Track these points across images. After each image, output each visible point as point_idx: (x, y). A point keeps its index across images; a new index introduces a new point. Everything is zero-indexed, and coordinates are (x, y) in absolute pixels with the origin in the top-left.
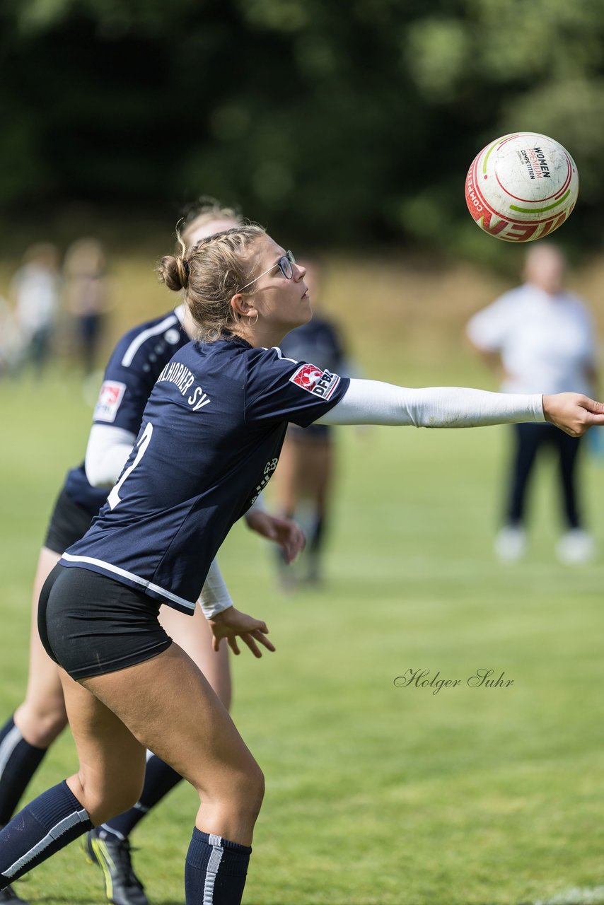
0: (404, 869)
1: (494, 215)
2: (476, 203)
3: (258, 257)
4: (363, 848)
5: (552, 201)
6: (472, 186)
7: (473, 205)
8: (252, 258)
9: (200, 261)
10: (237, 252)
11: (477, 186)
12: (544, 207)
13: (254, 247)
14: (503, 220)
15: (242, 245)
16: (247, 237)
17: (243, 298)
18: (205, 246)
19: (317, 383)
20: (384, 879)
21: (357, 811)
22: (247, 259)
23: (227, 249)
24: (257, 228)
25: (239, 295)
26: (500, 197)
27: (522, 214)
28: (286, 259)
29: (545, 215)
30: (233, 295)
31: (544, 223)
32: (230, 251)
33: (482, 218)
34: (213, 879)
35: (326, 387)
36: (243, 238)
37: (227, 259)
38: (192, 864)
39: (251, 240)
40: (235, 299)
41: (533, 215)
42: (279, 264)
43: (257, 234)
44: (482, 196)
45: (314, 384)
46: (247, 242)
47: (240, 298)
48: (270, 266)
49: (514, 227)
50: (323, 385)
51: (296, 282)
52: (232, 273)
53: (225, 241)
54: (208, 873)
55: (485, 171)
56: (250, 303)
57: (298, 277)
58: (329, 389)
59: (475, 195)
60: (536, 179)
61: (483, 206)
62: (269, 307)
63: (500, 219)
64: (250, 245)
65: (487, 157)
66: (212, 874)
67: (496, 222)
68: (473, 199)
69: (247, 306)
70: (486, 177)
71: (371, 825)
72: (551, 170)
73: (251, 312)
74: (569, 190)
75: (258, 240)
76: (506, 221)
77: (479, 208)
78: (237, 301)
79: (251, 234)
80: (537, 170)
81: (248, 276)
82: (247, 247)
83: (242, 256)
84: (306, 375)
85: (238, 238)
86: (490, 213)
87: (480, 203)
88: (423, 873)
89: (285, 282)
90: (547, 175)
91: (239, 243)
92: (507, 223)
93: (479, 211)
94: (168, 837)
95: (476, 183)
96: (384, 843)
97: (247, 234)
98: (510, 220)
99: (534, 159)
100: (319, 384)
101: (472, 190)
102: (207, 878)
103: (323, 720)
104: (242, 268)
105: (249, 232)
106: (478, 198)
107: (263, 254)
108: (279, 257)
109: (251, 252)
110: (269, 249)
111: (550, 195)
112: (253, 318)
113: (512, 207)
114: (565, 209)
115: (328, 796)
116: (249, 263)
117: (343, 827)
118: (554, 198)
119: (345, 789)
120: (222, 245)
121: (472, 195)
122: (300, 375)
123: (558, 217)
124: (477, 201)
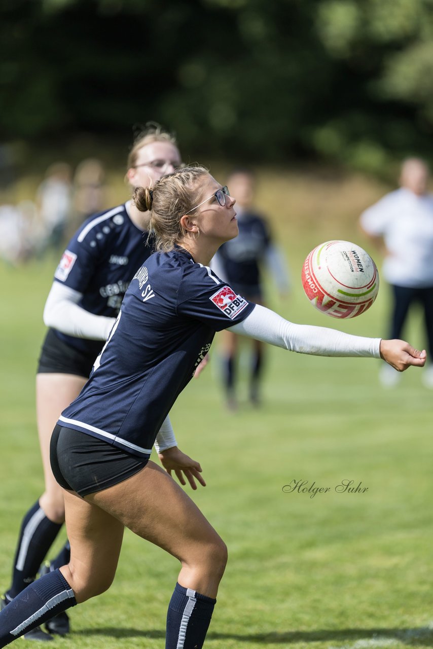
0: (315, 608)
1: (326, 296)
2: (312, 286)
3: (200, 189)
4: (286, 594)
5: (365, 290)
6: (309, 274)
7: (310, 288)
8: (197, 190)
9: (160, 191)
10: (187, 185)
11: (313, 274)
12: (360, 293)
13: (199, 182)
14: (332, 300)
15: (191, 180)
16: (195, 175)
17: (189, 219)
18: (164, 180)
19: (228, 305)
20: (300, 616)
21: (281, 567)
22: (193, 191)
23: (180, 184)
24: (203, 169)
25: (186, 216)
26: (331, 283)
27: (346, 297)
28: (222, 192)
29: (361, 300)
30: (182, 216)
31: (359, 306)
32: (182, 185)
33: (317, 297)
34: (187, 620)
35: (233, 310)
36: (191, 176)
37: (179, 190)
38: (173, 609)
39: (197, 177)
40: (184, 219)
41: (353, 298)
42: (216, 195)
43: (201, 173)
44: (317, 282)
45: (226, 305)
46: (195, 178)
47: (187, 218)
48: (209, 196)
49: (340, 306)
50: (232, 308)
51: (227, 208)
52: (182, 200)
53: (179, 177)
54: (184, 616)
55: (318, 263)
56: (194, 222)
57: (229, 205)
58: (235, 311)
59: (312, 280)
60: (355, 272)
61: (318, 289)
62: (207, 226)
63: (331, 299)
64: (196, 181)
65: (319, 254)
66: (187, 617)
67: (327, 301)
68: (310, 284)
69: (192, 225)
70: (320, 268)
71: (291, 577)
72: (364, 267)
73: (194, 229)
74: (375, 284)
75: (202, 177)
76: (335, 301)
77: (315, 290)
78: (185, 220)
79: (197, 173)
80: (355, 266)
81: (193, 203)
82: (194, 182)
83: (190, 188)
84: (222, 297)
85: (188, 175)
86: (323, 294)
87: (316, 286)
88: (328, 611)
89: (220, 208)
90: (361, 270)
91: (188, 179)
92: (335, 303)
93: (315, 292)
94: (148, 587)
95: (313, 271)
96: (301, 590)
97: (194, 173)
98: (337, 300)
99: (352, 258)
100: (230, 306)
101: (309, 277)
102: (183, 620)
103: (257, 502)
104: (189, 197)
105: (196, 171)
106: (314, 283)
107: (204, 187)
108: (217, 190)
109: (196, 185)
110: (210, 184)
111: (364, 285)
112: (196, 233)
113: (339, 291)
114: (373, 297)
115: (261, 557)
116: (194, 194)
117: (272, 579)
118: (367, 287)
119: (274, 551)
120: (176, 180)
121: (308, 281)
122: (218, 296)
123: (368, 303)
124: (313, 285)
